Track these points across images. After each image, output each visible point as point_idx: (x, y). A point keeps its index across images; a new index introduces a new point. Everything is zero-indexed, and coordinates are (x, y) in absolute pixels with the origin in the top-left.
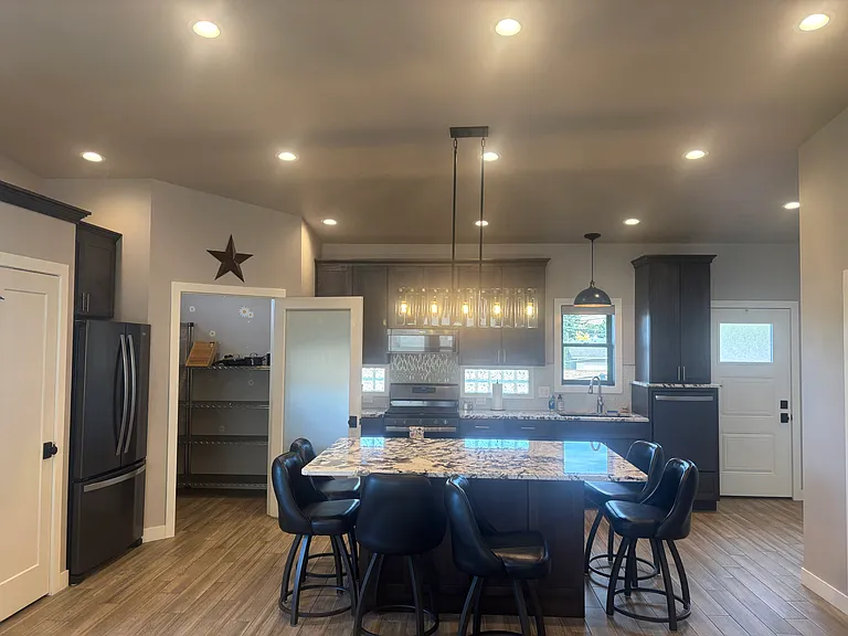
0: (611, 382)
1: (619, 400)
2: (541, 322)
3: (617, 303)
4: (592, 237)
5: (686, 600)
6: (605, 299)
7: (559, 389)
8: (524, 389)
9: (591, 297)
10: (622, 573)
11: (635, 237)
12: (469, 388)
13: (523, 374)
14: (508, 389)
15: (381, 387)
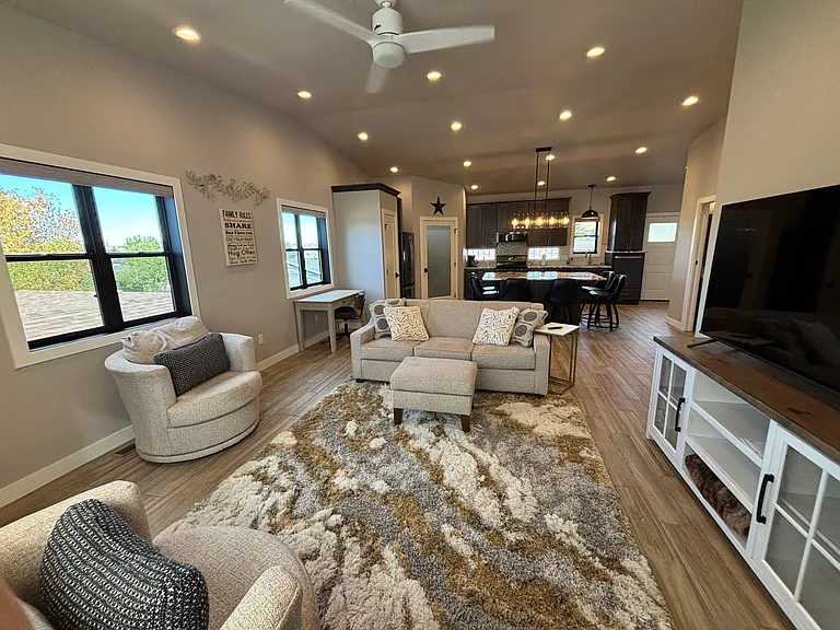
0: (595, 252)
1: (599, 259)
2: (570, 224)
3: (601, 216)
4: (592, 186)
5: (618, 323)
6: (596, 214)
7: (572, 256)
8: (556, 257)
9: (589, 214)
10: (594, 317)
11: (613, 185)
12: (530, 257)
13: (556, 250)
14: (548, 258)
15: (493, 258)
